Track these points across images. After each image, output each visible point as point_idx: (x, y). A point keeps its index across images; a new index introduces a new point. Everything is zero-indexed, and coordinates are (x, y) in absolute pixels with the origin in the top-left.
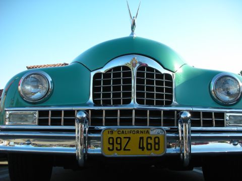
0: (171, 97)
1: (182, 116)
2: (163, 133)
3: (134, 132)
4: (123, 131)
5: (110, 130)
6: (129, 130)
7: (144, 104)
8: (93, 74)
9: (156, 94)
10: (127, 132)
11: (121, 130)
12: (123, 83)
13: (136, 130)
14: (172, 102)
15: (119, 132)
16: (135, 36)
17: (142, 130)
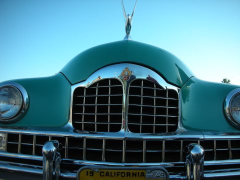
0: (175, 121)
1: (193, 153)
2: (165, 176)
3: (123, 175)
4: (107, 173)
5: (89, 171)
6: (116, 171)
7: (139, 132)
8: (73, 88)
9: (156, 117)
10: (113, 175)
11: (105, 171)
12: (111, 103)
13: (126, 171)
14: (176, 127)
15: (102, 174)
16: (129, 39)
17: (135, 172)
